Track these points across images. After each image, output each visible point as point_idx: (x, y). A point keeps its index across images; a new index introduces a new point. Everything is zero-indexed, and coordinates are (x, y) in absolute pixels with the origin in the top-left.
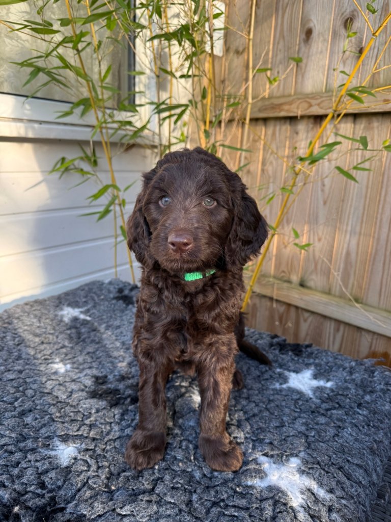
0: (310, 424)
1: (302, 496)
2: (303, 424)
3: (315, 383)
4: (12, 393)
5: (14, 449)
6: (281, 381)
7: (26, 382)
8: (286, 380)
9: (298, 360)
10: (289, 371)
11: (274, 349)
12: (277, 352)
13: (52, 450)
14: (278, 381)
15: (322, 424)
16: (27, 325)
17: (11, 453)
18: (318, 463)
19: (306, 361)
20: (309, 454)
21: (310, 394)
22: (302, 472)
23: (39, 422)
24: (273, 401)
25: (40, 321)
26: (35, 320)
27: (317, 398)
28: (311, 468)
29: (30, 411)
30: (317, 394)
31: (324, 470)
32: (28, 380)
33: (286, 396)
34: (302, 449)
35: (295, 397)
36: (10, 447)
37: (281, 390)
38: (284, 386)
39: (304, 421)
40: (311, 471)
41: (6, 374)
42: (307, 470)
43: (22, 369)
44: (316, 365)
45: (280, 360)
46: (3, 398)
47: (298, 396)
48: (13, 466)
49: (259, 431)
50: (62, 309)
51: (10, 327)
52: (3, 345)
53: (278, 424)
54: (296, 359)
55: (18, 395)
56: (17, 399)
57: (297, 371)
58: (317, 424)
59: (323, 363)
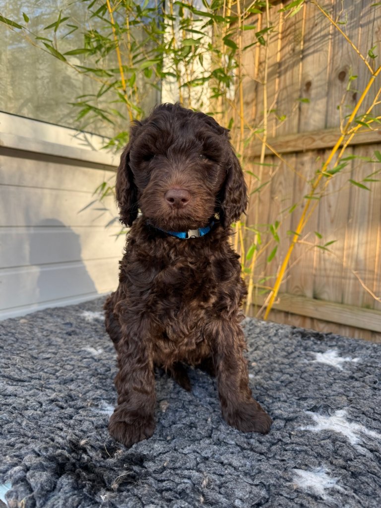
0: (346, 387)
1: (357, 435)
2: (340, 387)
3: (341, 360)
4: (51, 367)
5: (65, 405)
6: (308, 358)
7: (63, 361)
8: (313, 358)
9: (321, 343)
10: (315, 352)
11: (297, 336)
12: (299, 338)
13: (101, 409)
14: (305, 358)
15: (358, 387)
16: (51, 323)
17: (62, 408)
18: (363, 413)
19: (329, 343)
20: (352, 407)
21: (340, 367)
22: (350, 421)
23: (84, 388)
24: (305, 372)
25: (63, 319)
26: (59, 320)
27: (347, 369)
28: (358, 416)
29: (72, 380)
30: (346, 367)
31: (370, 417)
32: (64, 359)
33: (317, 368)
34: (346, 404)
35: (326, 369)
36: (60, 403)
37: (311, 364)
38: (314, 361)
39: (340, 385)
40: (358, 419)
41: (41, 354)
42: (354, 418)
43: (56, 352)
44: (339, 347)
45: (304, 344)
46: (43, 370)
47: (329, 369)
48: (66, 418)
49: (299, 392)
50: (82, 313)
51: (36, 324)
52: (32, 336)
53: (317, 388)
54: (319, 342)
55: (58, 368)
56: (57, 371)
57: (322, 352)
58: (354, 387)
59: (345, 344)
